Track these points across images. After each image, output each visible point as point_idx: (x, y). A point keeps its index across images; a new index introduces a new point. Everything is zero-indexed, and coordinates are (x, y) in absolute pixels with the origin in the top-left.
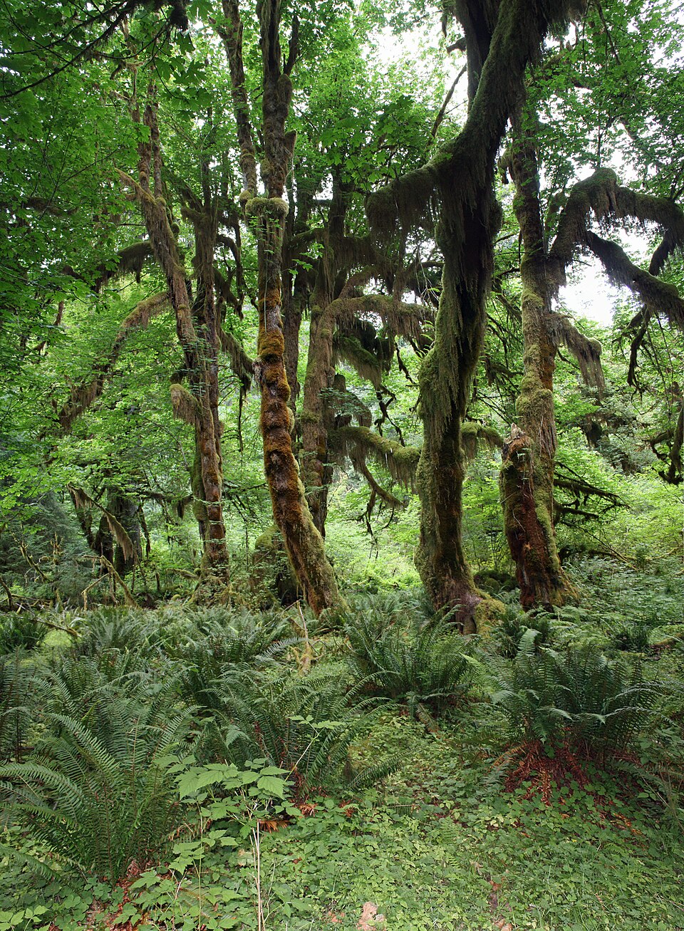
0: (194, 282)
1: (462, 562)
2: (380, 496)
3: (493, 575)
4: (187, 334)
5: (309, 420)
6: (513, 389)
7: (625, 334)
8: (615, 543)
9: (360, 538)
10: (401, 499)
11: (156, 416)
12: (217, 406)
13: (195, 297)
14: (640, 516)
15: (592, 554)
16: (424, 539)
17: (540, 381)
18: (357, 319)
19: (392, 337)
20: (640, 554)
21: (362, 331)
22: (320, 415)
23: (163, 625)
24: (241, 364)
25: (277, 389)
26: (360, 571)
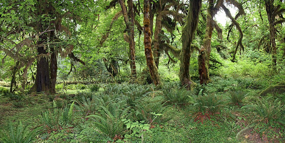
0: (128, 8)
1: (189, 75)
2: (171, 60)
3: (194, 77)
4: (126, 21)
5: (155, 41)
6: (202, 37)
7: (228, 29)
8: (221, 74)
9: (166, 69)
10: (176, 61)
11: (121, 41)
12: (134, 38)
13: (128, 11)
14: (226, 68)
15: (216, 75)
16: (181, 70)
17: (209, 36)
18: (167, 16)
19: (175, 22)
20: (226, 76)
21: (168, 19)
22: (158, 40)
23: (123, 88)
24: (140, 28)
25: (148, 33)
26: (166, 77)
